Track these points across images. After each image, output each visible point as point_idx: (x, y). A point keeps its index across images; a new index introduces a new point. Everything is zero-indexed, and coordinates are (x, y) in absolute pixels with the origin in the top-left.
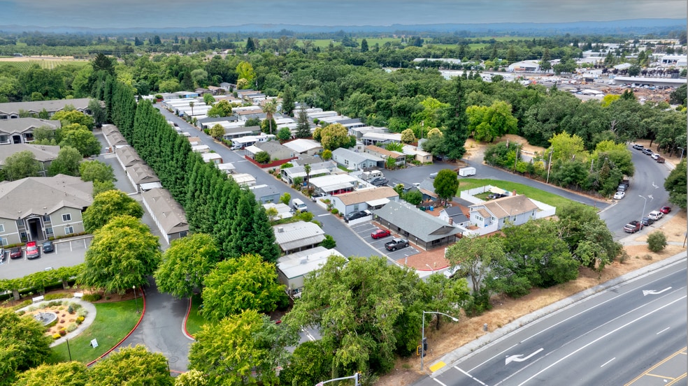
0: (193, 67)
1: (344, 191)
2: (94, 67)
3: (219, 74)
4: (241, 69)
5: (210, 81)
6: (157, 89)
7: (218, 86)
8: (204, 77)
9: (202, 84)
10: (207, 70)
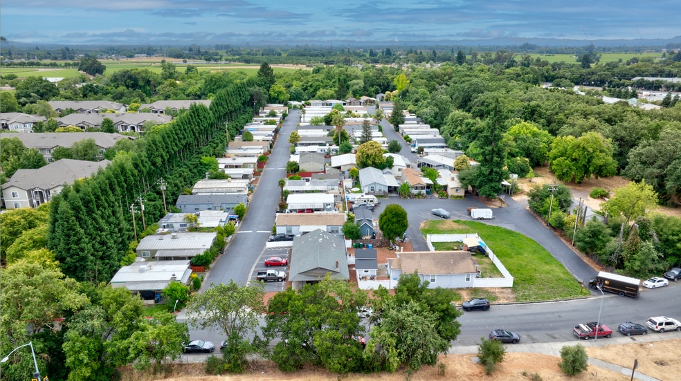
0: (357, 78)
1: (311, 211)
2: (259, 73)
3: (379, 85)
5: (365, 91)
6: (313, 96)
7: (371, 96)
8: (360, 87)
9: (356, 94)
10: (365, 81)
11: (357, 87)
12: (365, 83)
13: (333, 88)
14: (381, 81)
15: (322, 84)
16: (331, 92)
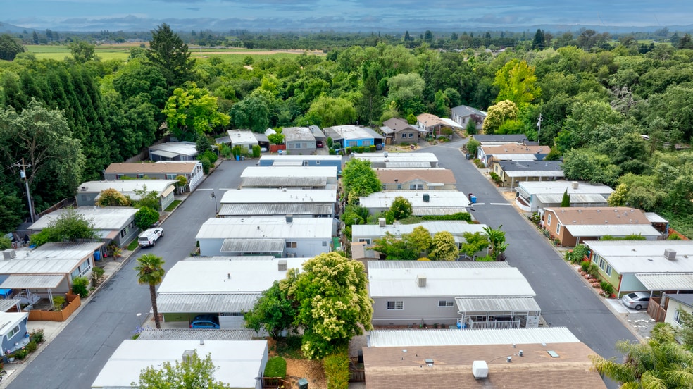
0: (406, 68)
3: (456, 85)
4: (507, 76)
5: (426, 102)
6: (298, 114)
7: (441, 114)
8: (416, 92)
9: (406, 108)
10: (427, 77)
11: (408, 91)
12: (428, 82)
13: (350, 94)
14: (463, 78)
15: (325, 83)
16: (343, 103)
